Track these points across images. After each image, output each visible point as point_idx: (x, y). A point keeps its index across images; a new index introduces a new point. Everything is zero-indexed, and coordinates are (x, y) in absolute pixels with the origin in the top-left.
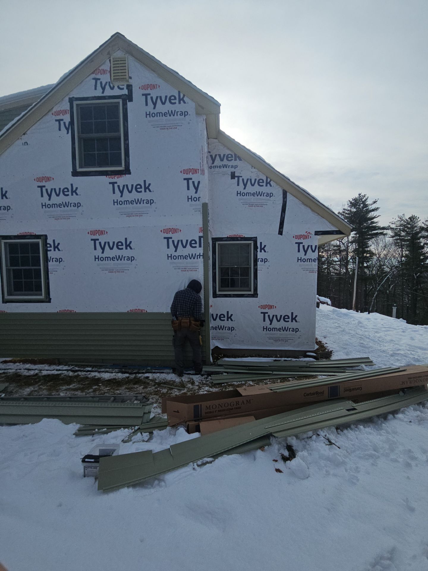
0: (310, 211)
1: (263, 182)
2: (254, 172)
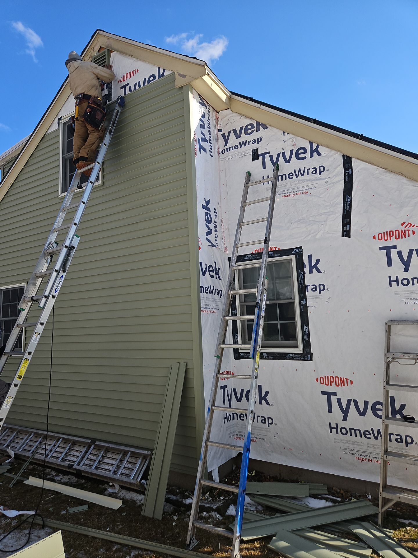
1: (305, 152)
2: (287, 140)
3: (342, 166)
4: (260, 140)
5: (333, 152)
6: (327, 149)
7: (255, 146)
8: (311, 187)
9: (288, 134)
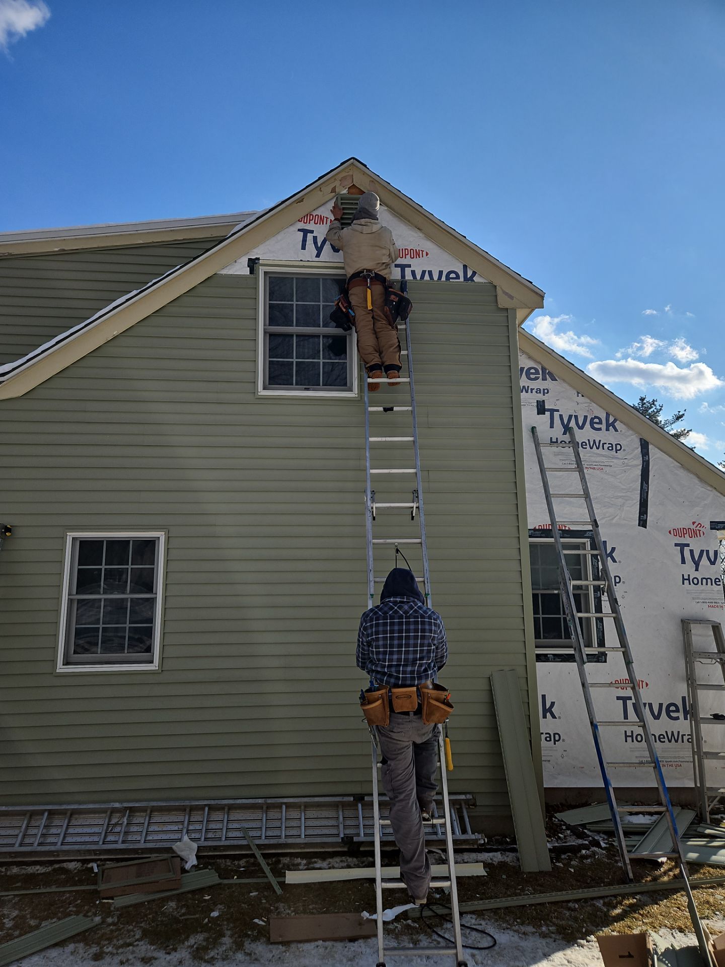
0: (696, 481)
1: (600, 423)
2: (581, 403)
3: (640, 449)
4: (546, 392)
5: (631, 432)
6: (624, 426)
7: (540, 397)
8: (606, 464)
9: (583, 396)
